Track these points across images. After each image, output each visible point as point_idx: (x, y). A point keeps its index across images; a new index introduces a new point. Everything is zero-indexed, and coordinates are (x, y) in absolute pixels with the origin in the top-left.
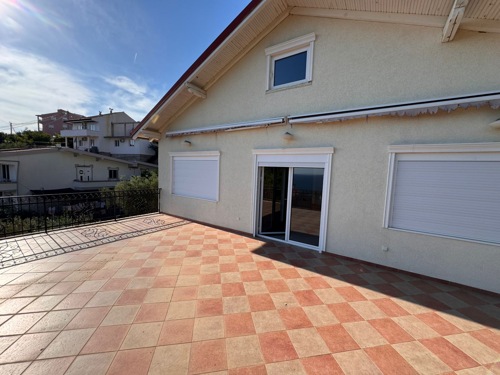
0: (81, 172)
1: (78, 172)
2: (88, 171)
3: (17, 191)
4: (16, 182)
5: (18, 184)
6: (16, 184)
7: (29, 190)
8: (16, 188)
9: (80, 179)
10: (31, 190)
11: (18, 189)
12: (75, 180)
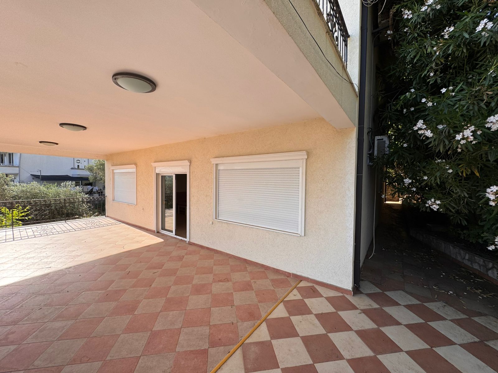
0: (78, 162)
1: (75, 161)
2: (85, 161)
3: (19, 175)
4: (18, 167)
5: (20, 168)
6: (18, 168)
7: (30, 175)
8: (17, 172)
9: (77, 167)
10: (31, 175)
11: (19, 172)
12: (72, 168)
